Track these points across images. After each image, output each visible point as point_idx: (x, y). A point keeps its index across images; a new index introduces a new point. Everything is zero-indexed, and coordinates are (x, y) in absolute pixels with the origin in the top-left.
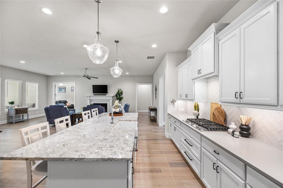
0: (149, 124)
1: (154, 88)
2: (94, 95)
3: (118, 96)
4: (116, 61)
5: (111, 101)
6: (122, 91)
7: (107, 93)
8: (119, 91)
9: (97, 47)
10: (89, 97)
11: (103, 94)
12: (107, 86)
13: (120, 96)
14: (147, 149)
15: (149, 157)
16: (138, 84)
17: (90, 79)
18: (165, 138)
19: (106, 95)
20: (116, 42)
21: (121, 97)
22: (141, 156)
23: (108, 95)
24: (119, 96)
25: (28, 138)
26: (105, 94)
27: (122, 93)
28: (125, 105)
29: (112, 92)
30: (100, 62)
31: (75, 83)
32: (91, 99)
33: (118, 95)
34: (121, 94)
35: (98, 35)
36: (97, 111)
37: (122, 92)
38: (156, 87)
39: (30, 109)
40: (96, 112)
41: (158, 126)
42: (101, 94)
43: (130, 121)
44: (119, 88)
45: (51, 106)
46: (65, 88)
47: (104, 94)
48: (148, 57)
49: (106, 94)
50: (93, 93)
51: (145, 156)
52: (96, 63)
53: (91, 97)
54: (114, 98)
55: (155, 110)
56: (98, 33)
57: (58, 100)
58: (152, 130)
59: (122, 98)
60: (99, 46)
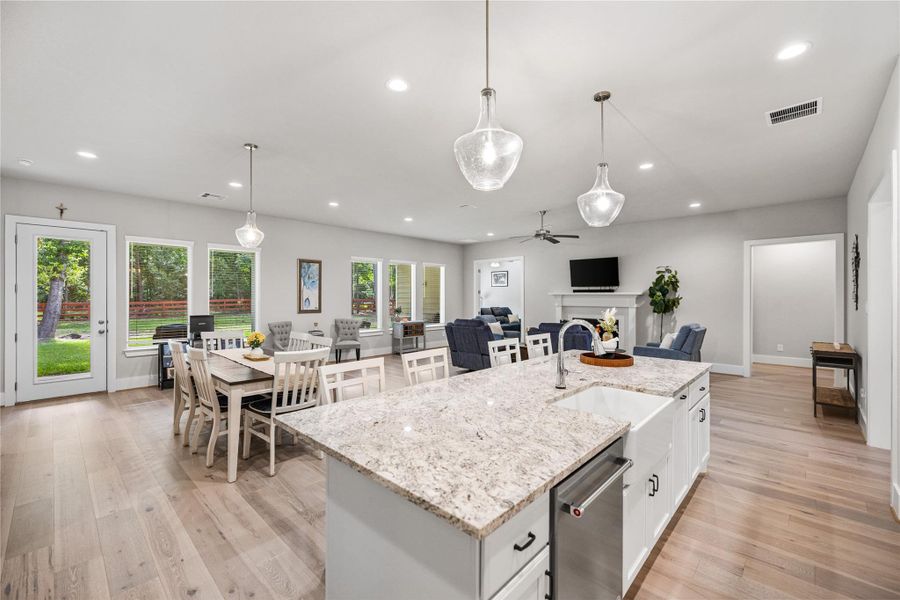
0: (803, 424)
1: (851, 255)
2: (574, 291)
3: (659, 293)
4: (599, 168)
5: (632, 312)
6: (674, 277)
7: (617, 283)
8: (663, 277)
9: (484, 138)
10: (560, 299)
11: (603, 288)
12: (615, 260)
13: (664, 295)
14: (742, 533)
15: (741, 570)
16: (753, 242)
17: (555, 242)
18: (890, 518)
19: (613, 291)
20: (598, 99)
21: (670, 296)
22: (698, 553)
23: (620, 291)
24: (663, 297)
25: (334, 390)
26: (611, 288)
27: (674, 284)
28: (683, 328)
29: (636, 281)
30: (494, 185)
31: (522, 257)
32: (565, 304)
33: (660, 290)
34: (670, 288)
35: (488, 99)
36: (549, 341)
37: (677, 281)
38: (857, 248)
39: (428, 326)
40: (545, 345)
41: (865, 443)
42: (599, 288)
43: (639, 390)
44: (663, 264)
45: (457, 320)
46: (507, 274)
47: (608, 288)
48: (772, 115)
49: (614, 288)
50: (572, 286)
51: (715, 560)
52: (481, 188)
53: (565, 299)
54: (643, 302)
55: (851, 361)
56: (487, 92)
57: (486, 305)
58: (812, 456)
59: (675, 302)
60: (490, 135)
